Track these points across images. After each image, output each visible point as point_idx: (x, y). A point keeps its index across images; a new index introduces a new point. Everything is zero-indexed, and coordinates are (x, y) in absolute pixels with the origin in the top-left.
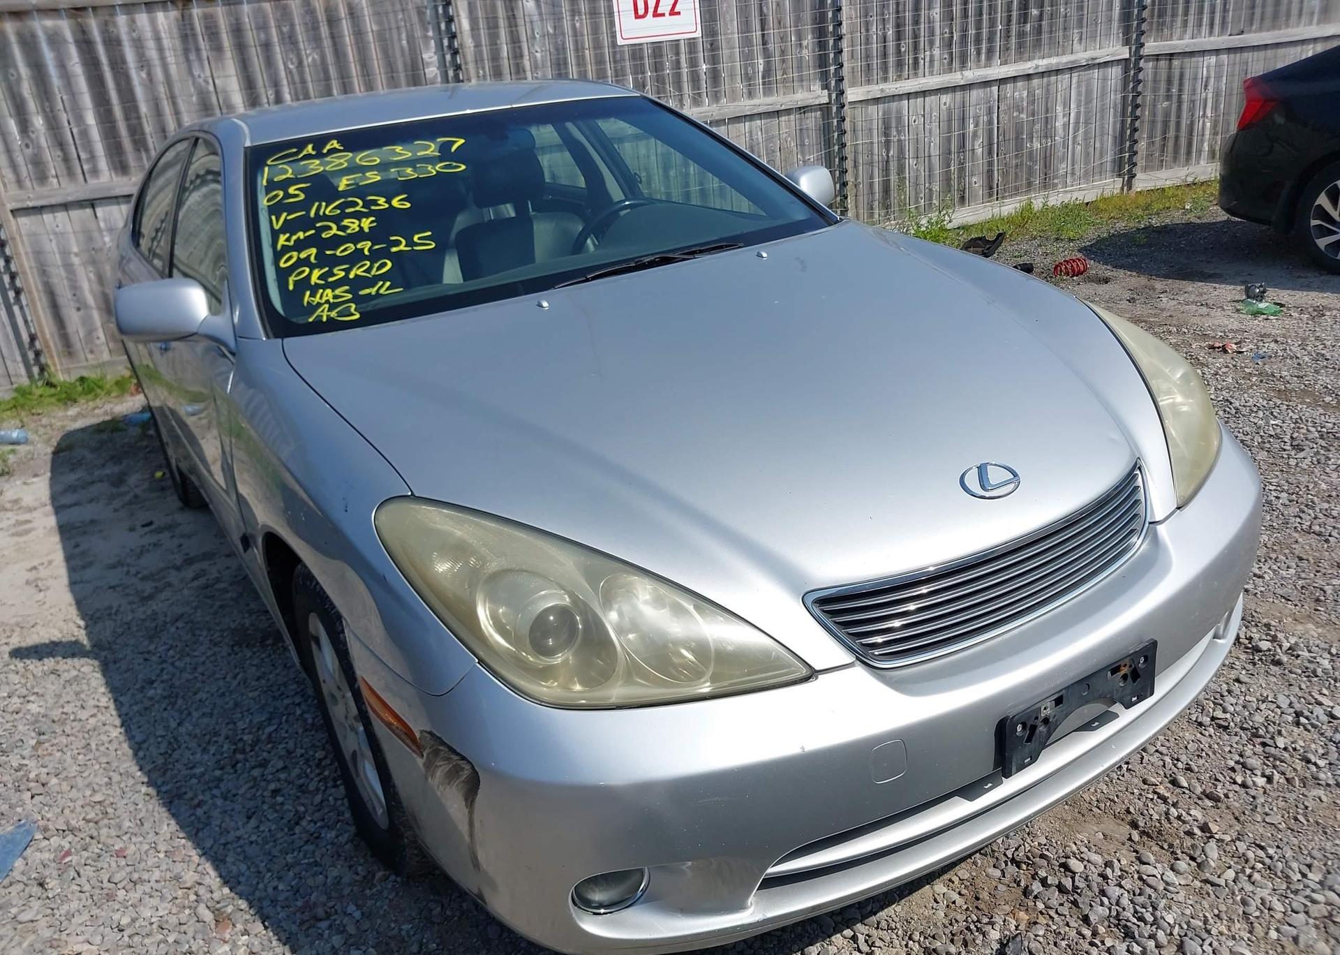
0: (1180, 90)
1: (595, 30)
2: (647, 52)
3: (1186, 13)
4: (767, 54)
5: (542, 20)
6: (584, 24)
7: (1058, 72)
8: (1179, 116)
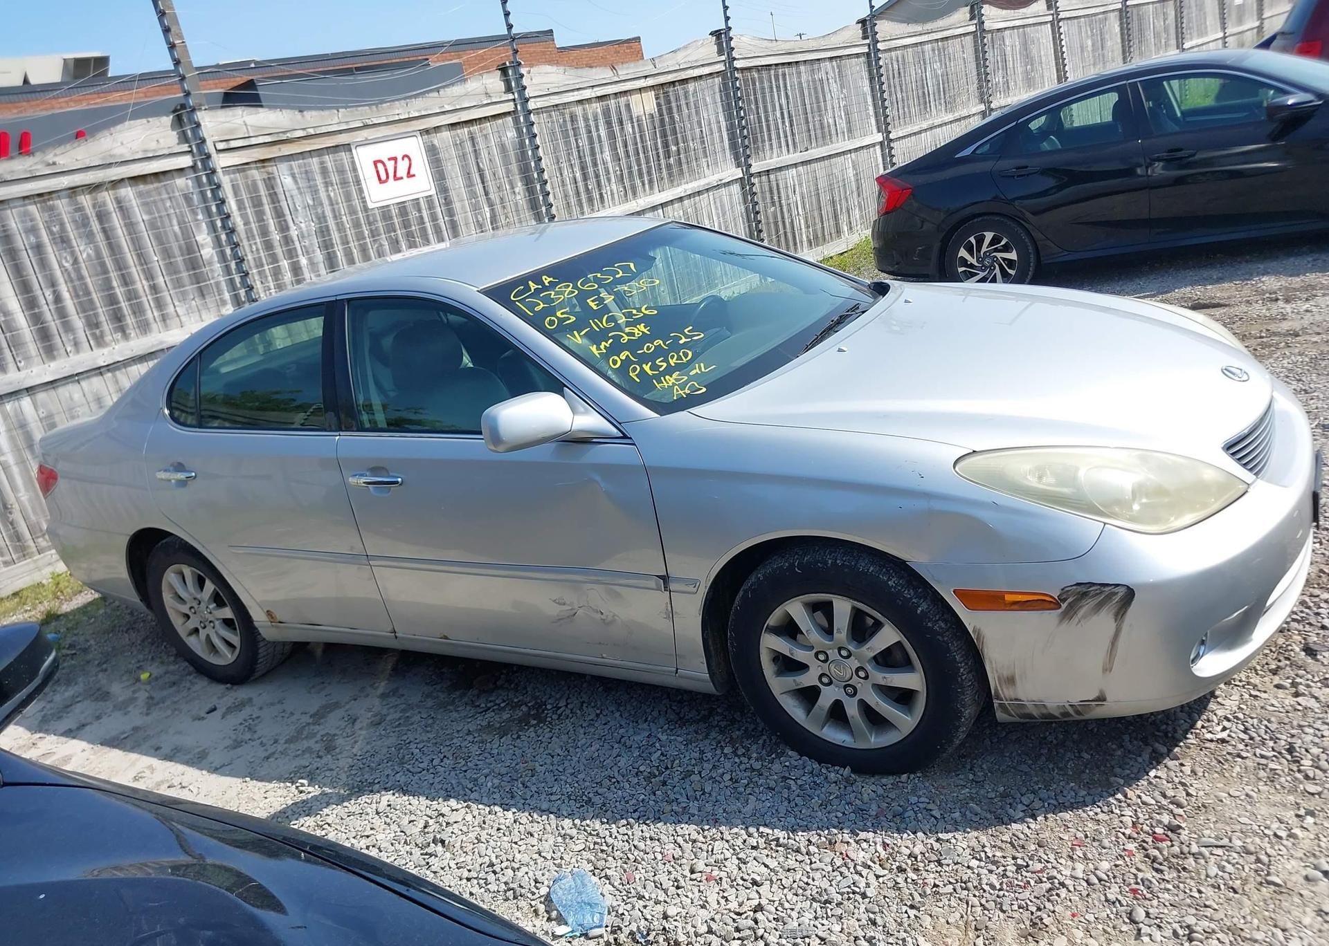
0: (779, 197)
1: (348, 198)
2: (394, 212)
3: (770, 140)
4: (491, 205)
5: (301, 193)
6: (336, 193)
7: (699, 193)
8: (783, 218)
